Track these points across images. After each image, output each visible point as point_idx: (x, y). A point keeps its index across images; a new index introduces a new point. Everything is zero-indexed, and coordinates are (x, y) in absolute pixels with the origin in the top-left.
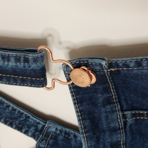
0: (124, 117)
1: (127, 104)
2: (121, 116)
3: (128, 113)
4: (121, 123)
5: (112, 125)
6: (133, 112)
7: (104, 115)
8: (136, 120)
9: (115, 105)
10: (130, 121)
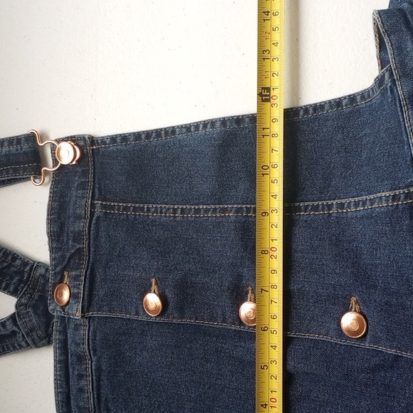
0: (93, 206)
1: (100, 194)
2: (90, 204)
3: (98, 203)
5: (78, 212)
6: (104, 203)
7: (74, 199)
8: (106, 213)
9: (87, 192)
10: (98, 212)
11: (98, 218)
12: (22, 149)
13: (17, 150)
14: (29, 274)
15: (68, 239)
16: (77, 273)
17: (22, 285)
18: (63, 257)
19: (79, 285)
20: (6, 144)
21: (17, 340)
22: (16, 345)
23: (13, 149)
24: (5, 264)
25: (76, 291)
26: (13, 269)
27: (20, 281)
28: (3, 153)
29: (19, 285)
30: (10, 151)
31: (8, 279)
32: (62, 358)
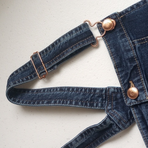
1: (134, 37)
2: (131, 43)
3: (135, 41)
4: (132, 47)
5: (127, 48)
6: (138, 40)
7: (122, 44)
8: (141, 44)
9: (127, 38)
10: (137, 45)
11: (139, 47)
12: (83, 31)
13: (81, 32)
14: (106, 95)
15: (126, 64)
16: (138, 78)
17: (104, 102)
18: (126, 74)
19: (142, 83)
20: (74, 32)
21: (113, 129)
22: (113, 132)
23: (79, 33)
24: (92, 95)
25: (141, 87)
26: (96, 95)
27: (102, 100)
28: (74, 36)
29: (102, 102)
30: (77, 34)
31: (96, 101)
32: (144, 127)
